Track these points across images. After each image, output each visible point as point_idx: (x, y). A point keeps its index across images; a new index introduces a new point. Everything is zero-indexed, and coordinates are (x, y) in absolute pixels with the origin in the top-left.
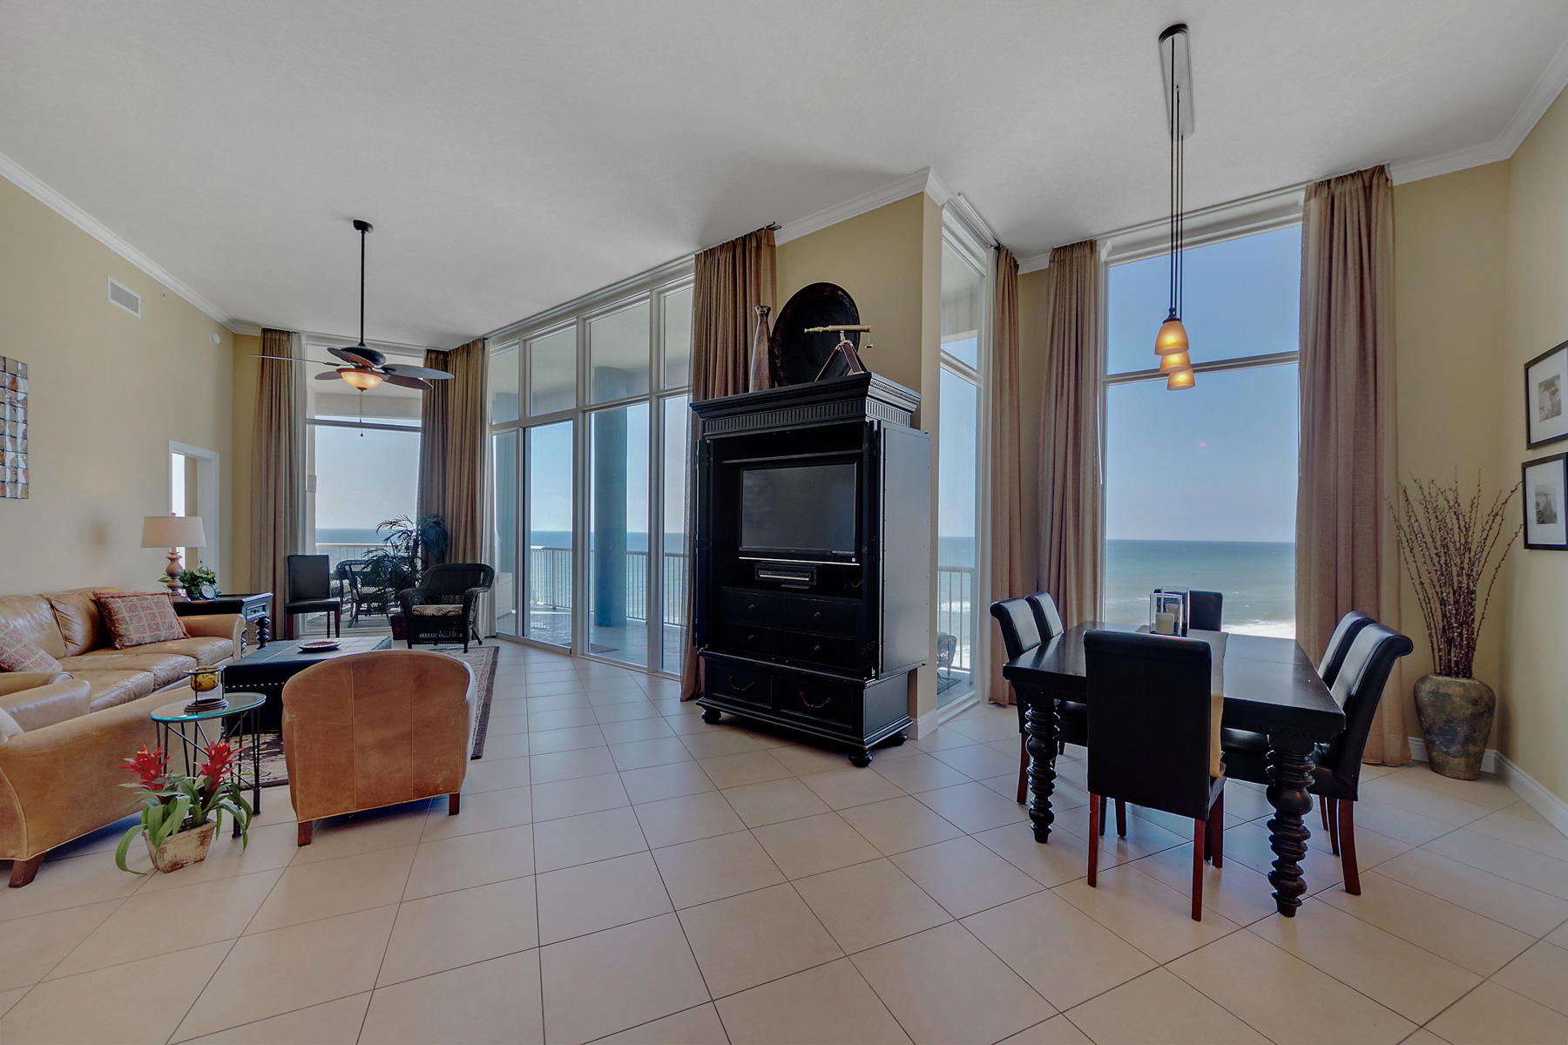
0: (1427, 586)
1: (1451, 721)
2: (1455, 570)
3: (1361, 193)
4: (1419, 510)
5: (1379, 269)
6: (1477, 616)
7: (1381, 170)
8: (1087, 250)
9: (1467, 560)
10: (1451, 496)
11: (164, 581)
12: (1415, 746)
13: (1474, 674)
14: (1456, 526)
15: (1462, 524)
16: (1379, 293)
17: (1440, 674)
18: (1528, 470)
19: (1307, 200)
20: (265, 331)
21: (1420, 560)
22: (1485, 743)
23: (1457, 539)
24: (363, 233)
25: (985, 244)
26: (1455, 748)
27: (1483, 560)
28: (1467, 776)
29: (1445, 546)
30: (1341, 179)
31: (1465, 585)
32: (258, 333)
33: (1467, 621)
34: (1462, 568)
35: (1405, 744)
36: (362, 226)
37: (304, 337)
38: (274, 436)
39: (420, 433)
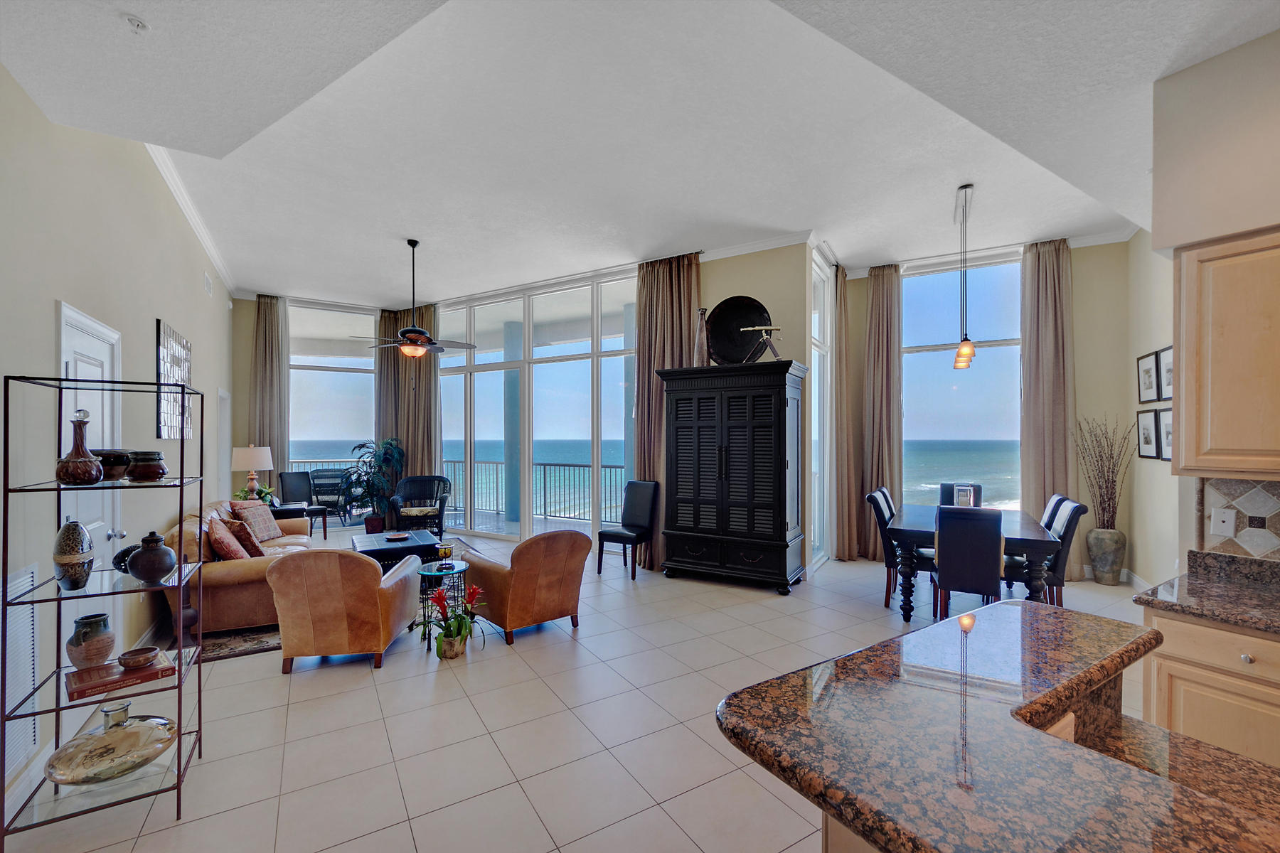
0: (1092, 478)
1: (1104, 553)
2: (1106, 469)
3: (1054, 253)
4: (1087, 436)
5: (1064, 298)
6: (1117, 495)
7: (1064, 241)
8: (893, 269)
9: (1112, 464)
10: (1103, 428)
12: (1087, 568)
13: (1116, 527)
14: (1106, 444)
15: (1109, 443)
16: (1064, 312)
17: (1099, 528)
18: (1140, 415)
19: (1025, 253)
20: (259, 296)
21: (1089, 464)
22: (1121, 566)
23: (1106, 452)
24: (413, 248)
25: (830, 265)
26: (1107, 568)
27: (1119, 463)
28: (1113, 583)
29: (1101, 456)
30: (1043, 243)
31: (1111, 478)
32: (254, 298)
33: (1112, 497)
34: (1109, 468)
35: (1082, 568)
36: (413, 243)
37: (287, 300)
38: (268, 378)
39: (373, 375)
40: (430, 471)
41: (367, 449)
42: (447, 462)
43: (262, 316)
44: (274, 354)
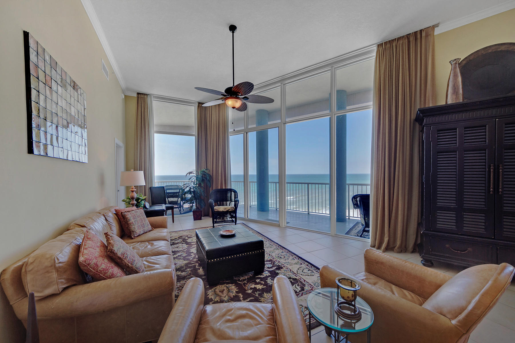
11: (123, 201)
20: (138, 94)
24: (233, 33)
32: (136, 95)
36: (233, 28)
37: (152, 97)
38: (143, 137)
39: (194, 137)
40: (226, 186)
41: (193, 175)
42: (234, 182)
43: (140, 104)
44: (146, 124)
